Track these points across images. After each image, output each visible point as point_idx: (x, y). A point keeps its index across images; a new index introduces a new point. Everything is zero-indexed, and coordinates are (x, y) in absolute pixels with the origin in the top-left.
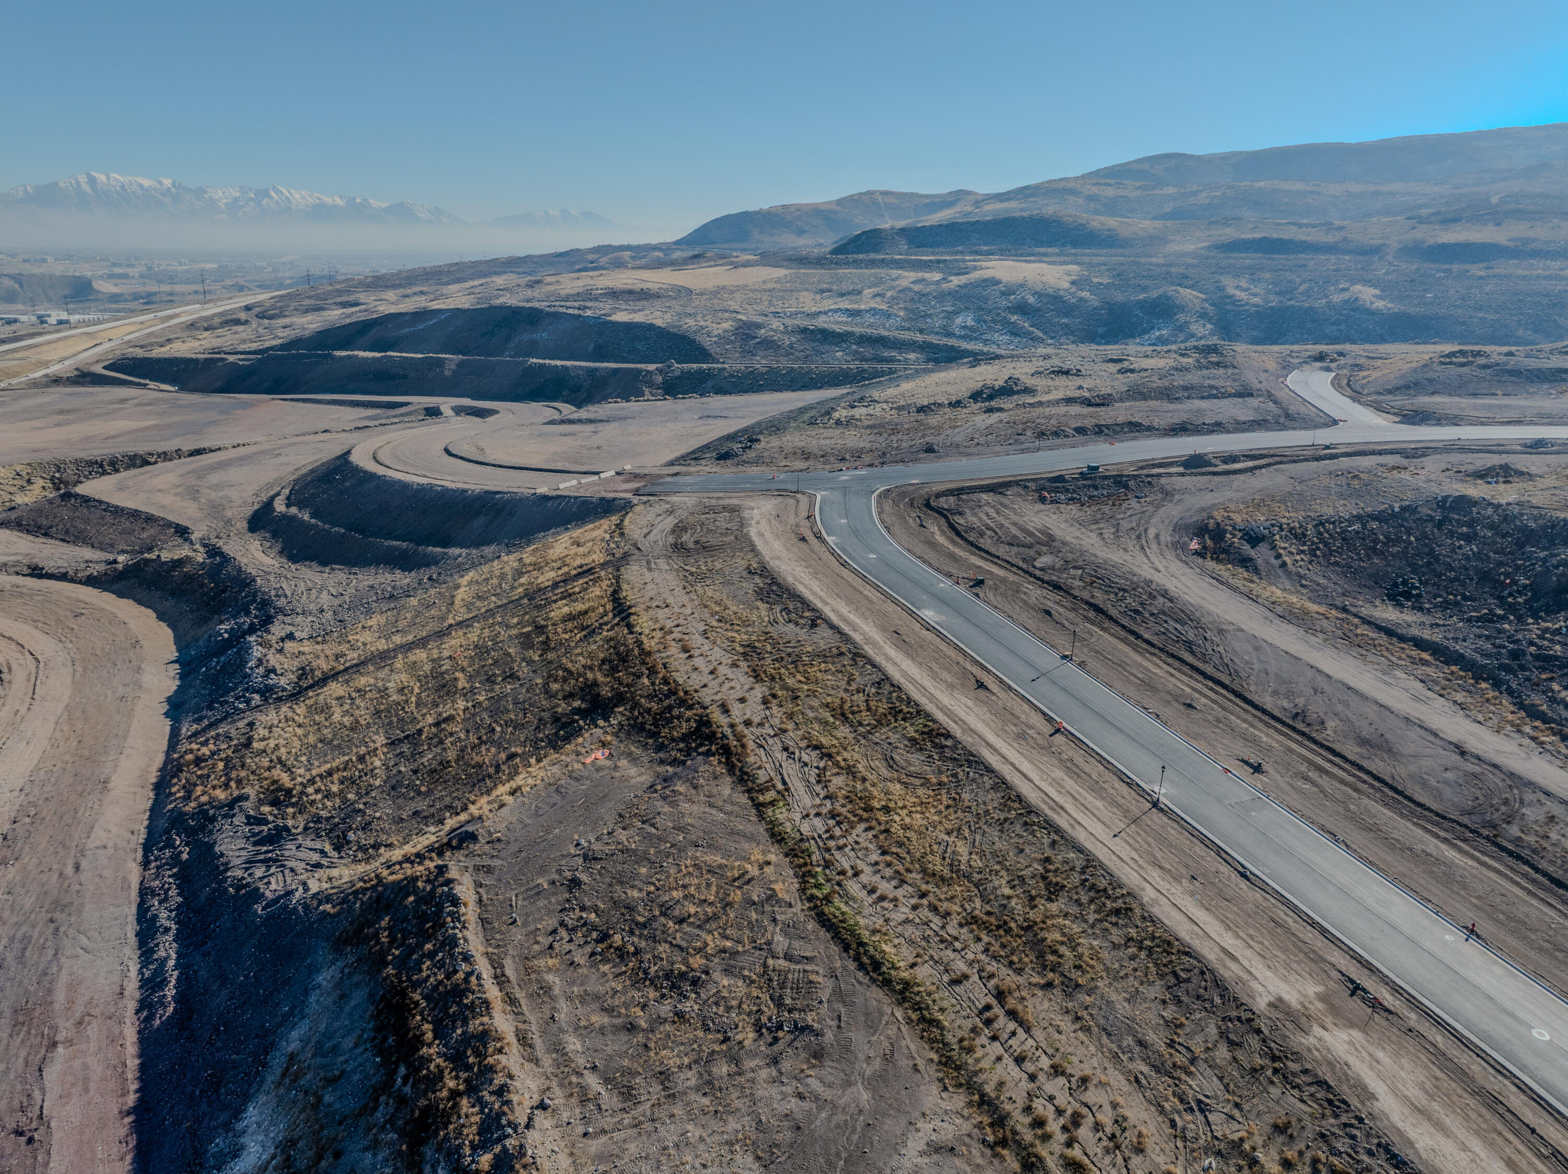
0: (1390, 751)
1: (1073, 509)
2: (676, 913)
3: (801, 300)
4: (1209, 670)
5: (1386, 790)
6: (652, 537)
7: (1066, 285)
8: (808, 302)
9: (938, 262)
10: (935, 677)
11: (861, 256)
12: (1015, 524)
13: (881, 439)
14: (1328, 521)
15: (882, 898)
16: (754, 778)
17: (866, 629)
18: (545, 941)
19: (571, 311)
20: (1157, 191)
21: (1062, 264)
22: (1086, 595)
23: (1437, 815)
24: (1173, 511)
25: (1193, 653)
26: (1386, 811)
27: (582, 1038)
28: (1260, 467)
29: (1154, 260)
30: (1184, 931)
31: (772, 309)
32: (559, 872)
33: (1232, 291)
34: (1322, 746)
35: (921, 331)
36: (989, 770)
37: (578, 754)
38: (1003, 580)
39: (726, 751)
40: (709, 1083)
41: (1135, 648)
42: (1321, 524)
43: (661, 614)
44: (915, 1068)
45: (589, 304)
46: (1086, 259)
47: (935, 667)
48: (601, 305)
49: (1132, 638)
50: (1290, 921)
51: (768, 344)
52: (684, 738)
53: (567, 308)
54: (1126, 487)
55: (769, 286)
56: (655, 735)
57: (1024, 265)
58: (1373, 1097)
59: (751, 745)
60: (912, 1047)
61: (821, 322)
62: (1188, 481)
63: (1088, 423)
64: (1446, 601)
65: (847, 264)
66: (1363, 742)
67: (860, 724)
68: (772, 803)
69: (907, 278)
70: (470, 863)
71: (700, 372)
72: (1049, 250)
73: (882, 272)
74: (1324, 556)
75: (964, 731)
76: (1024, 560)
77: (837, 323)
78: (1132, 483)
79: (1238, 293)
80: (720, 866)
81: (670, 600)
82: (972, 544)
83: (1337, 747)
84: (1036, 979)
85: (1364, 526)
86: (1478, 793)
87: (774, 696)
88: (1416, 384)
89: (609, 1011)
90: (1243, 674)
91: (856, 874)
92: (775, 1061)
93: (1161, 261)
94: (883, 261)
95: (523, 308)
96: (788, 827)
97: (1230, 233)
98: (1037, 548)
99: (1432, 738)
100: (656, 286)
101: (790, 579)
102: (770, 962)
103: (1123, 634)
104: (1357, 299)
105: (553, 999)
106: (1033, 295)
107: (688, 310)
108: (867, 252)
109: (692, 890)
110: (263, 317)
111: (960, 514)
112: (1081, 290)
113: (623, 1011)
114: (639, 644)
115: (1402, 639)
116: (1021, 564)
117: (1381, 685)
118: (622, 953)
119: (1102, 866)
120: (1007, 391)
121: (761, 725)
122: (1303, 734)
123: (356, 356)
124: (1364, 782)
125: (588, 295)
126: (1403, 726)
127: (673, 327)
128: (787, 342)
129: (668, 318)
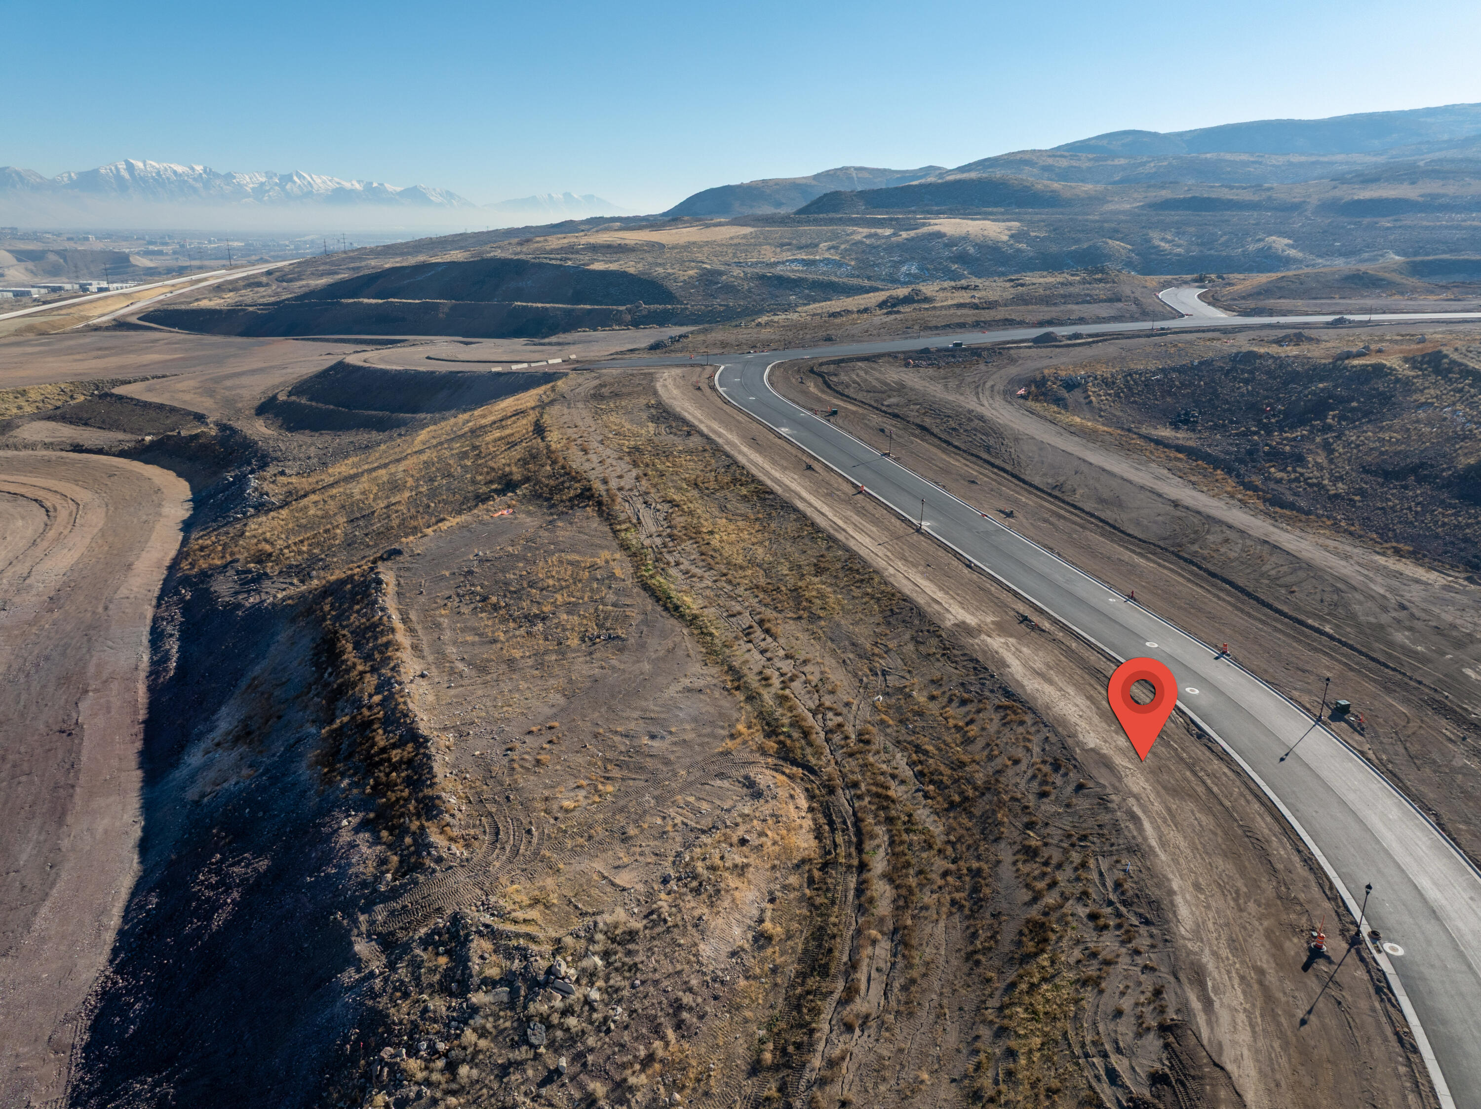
0: (1120, 505)
1: (931, 371)
2: (540, 585)
3: (763, 252)
4: (997, 462)
5: (1107, 527)
6: (577, 391)
7: (1005, 238)
8: (769, 254)
9: (891, 219)
10: (774, 462)
11: (821, 216)
12: (877, 379)
13: (789, 333)
14: (1136, 373)
15: (693, 576)
16: (616, 518)
17: (730, 436)
18: (441, 602)
19: (554, 262)
20: (1109, 162)
21: (1004, 221)
22: (918, 421)
23: (1141, 540)
24: (1013, 371)
25: (989, 452)
26: (1100, 538)
27: (458, 647)
28: (1097, 342)
29: (1091, 217)
30: (907, 589)
31: (736, 260)
32: (459, 568)
33: (1157, 242)
34: (1068, 504)
35: (869, 278)
36: (796, 510)
37: (488, 510)
38: (854, 413)
39: (600, 504)
40: (542, 664)
41: (944, 451)
42: (1130, 375)
43: (569, 431)
44: (688, 656)
45: (570, 256)
46: (1028, 217)
47: (777, 458)
48: (582, 257)
49: (944, 445)
50: (993, 589)
51: (729, 289)
52: (571, 500)
53: (551, 259)
54: (980, 356)
56: (547, 500)
57: (970, 222)
58: (1005, 665)
59: (619, 500)
60: (689, 646)
61: (779, 270)
62: (1034, 352)
63: (969, 320)
64: (1215, 424)
65: (808, 222)
66: (1101, 501)
67: (707, 489)
68: (626, 530)
69: (861, 233)
70: (395, 567)
71: (666, 311)
72: (995, 210)
73: (838, 228)
74: (1126, 397)
75: (784, 491)
76: (876, 401)
77: (793, 271)
78: (985, 354)
79: (1163, 244)
80: (578, 561)
81: (580, 423)
82: (837, 392)
83: (1080, 504)
84: (791, 615)
85: (1166, 376)
86: (1177, 528)
87: (645, 475)
88: (1266, 291)
89: (480, 635)
90: (1023, 464)
91: (677, 564)
92: (591, 653)
93: (1097, 218)
94: (841, 219)
95: (511, 260)
96: (634, 542)
97: (1166, 194)
98: (889, 393)
99: (1156, 498)
100: (633, 242)
101: (678, 409)
102: (601, 607)
103: (938, 442)
104: (1270, 248)
105: (442, 629)
106: (974, 246)
107: (659, 261)
108: (827, 212)
109: (554, 573)
110: (283, 281)
111: (836, 375)
112: (1019, 242)
113: (490, 634)
114: (548, 447)
115: (1167, 446)
116: (873, 403)
117: (1133, 471)
118: (496, 607)
119: (860, 557)
120: (907, 300)
121: (631, 490)
122: (1056, 497)
123: (361, 303)
124: (1093, 523)
125: (571, 249)
126: (1138, 491)
127: (643, 274)
128: (746, 287)
129: (640, 267)
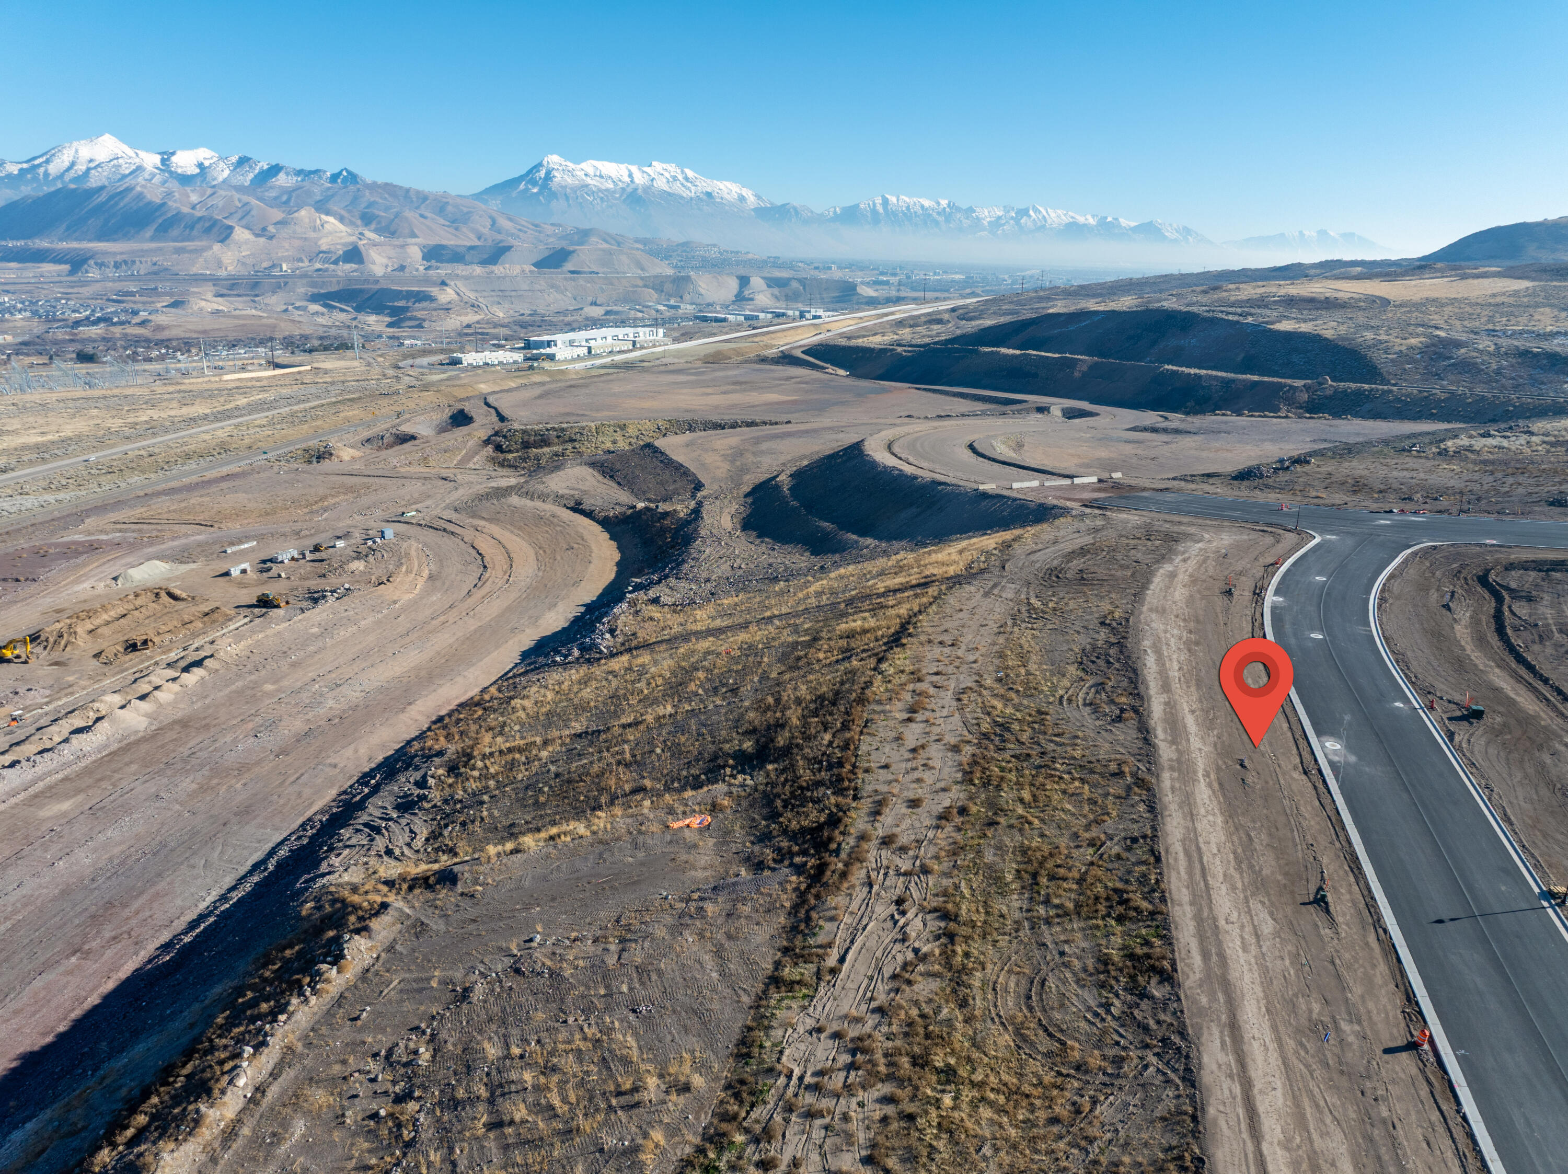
2: (505, 1107)
3: (1536, 317)
6: (1033, 557)
8: (1546, 320)
10: (1244, 859)
16: (811, 933)
17: (1196, 746)
18: (354, 1064)
19: (1230, 317)
31: (1490, 327)
32: (469, 970)
38: (1527, 722)
39: (820, 873)
43: (935, 653)
45: (1253, 311)
48: (1268, 312)
51: (1467, 367)
52: (797, 834)
53: (1228, 313)
55: (1499, 300)
67: (1047, 901)
68: (795, 985)
70: (417, 914)
75: (1207, 978)
80: (624, 1059)
81: (967, 638)
82: (1514, 650)
87: (965, 811)
95: (1180, 312)
96: (775, 1038)
100: (1349, 296)
107: (1373, 323)
110: (963, 318)
114: (868, 685)
118: (396, 1134)
121: (904, 849)
123: (998, 353)
125: (1260, 302)
127: (1344, 339)
128: (1494, 366)
129: (1343, 330)
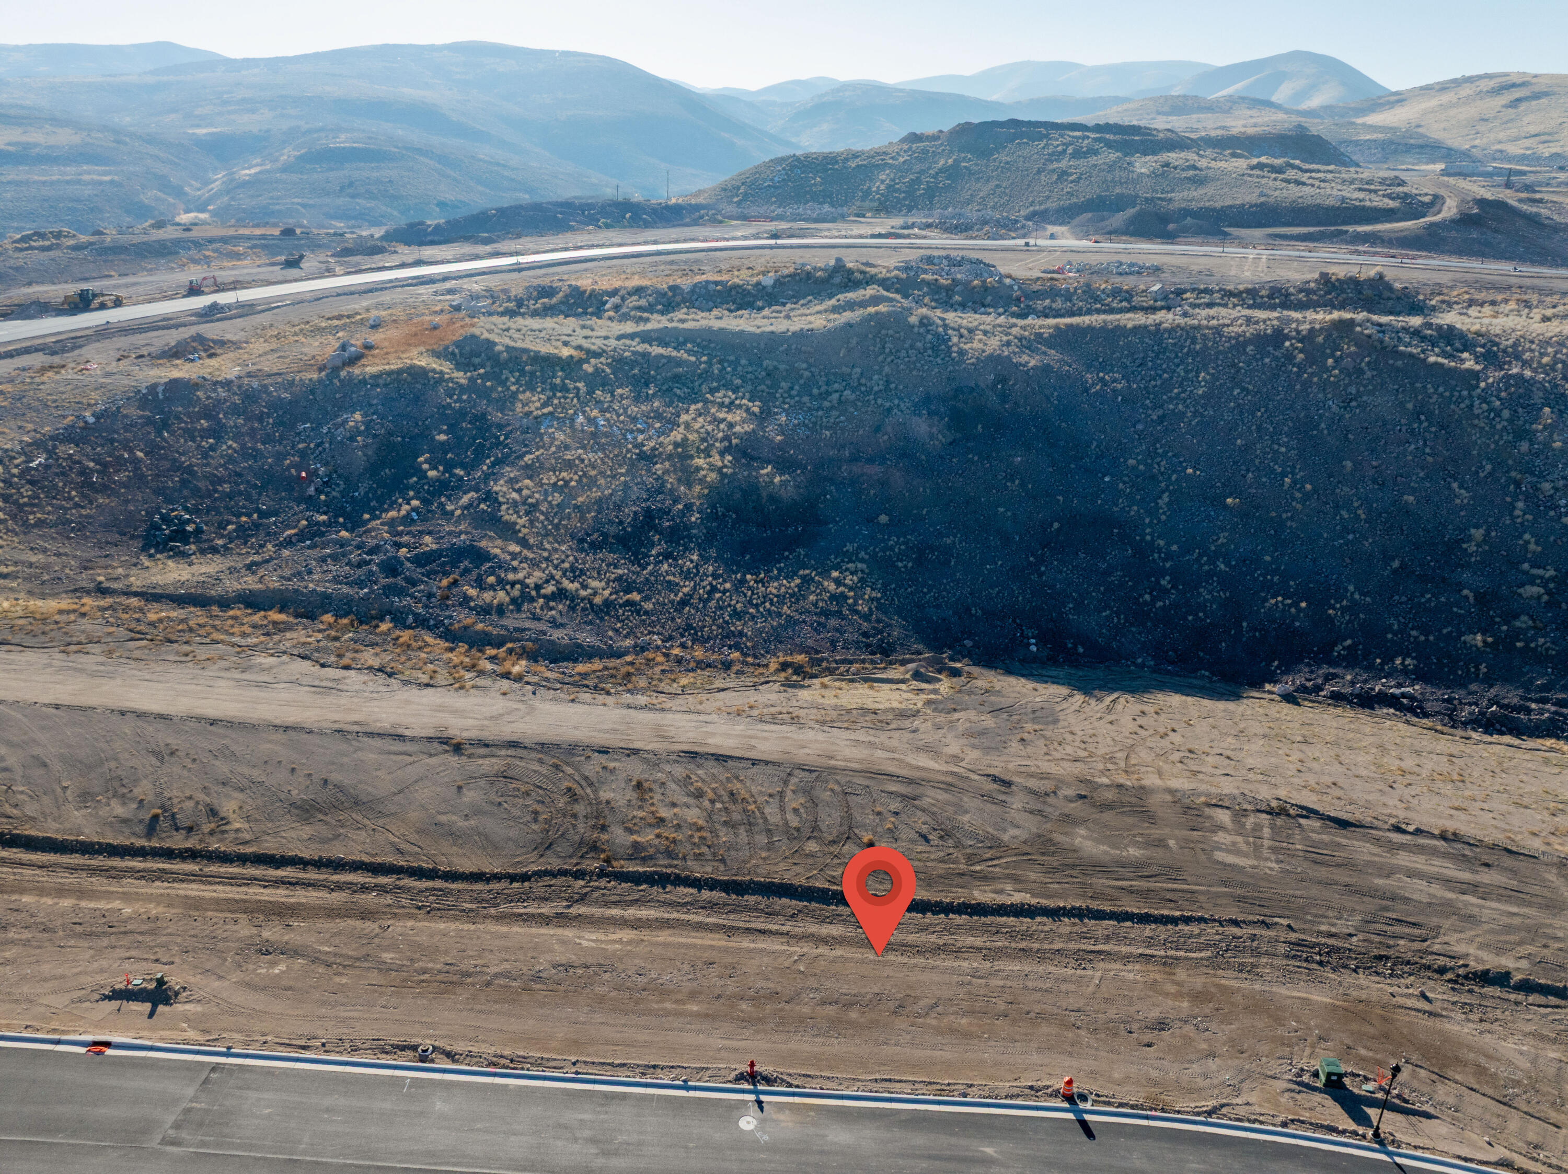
0: (357, 803)
5: (407, 882)
23: (512, 878)
26: (441, 926)
34: (243, 859)
66: (306, 811)
83: (270, 846)
85: (51, 453)
86: (530, 803)
122: (192, 855)
124: (364, 888)
126: (344, 747)
